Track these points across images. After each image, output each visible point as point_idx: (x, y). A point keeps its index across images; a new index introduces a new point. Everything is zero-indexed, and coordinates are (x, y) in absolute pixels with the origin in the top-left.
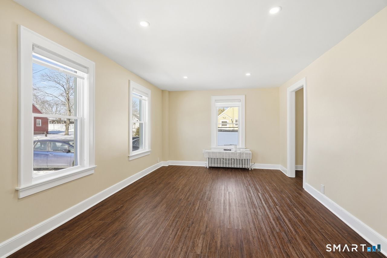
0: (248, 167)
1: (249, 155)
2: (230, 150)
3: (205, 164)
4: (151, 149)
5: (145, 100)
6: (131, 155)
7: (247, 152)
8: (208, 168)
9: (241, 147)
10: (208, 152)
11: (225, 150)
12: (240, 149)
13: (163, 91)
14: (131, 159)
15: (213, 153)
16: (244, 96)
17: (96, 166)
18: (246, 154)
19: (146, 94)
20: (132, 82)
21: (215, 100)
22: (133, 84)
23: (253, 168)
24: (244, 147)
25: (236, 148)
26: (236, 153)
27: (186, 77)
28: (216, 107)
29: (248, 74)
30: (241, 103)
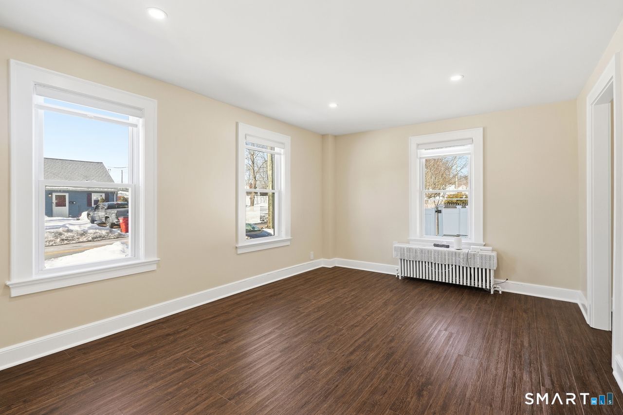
0: (488, 287)
1: (490, 260)
2: (448, 247)
3: (394, 269)
4: (291, 237)
5: (280, 154)
6: (240, 245)
7: (484, 253)
8: (400, 278)
9: (473, 241)
10: (401, 248)
11: (436, 245)
12: (470, 244)
13: (324, 136)
14: (240, 251)
15: (409, 250)
16: (481, 129)
17: (159, 259)
18: (482, 256)
19: (282, 144)
20: (241, 126)
21: (418, 145)
22: (244, 129)
23: (501, 290)
24: (482, 242)
25: (460, 242)
26: (459, 254)
27: (333, 105)
28: (420, 158)
29: (456, 78)
30: (473, 145)
